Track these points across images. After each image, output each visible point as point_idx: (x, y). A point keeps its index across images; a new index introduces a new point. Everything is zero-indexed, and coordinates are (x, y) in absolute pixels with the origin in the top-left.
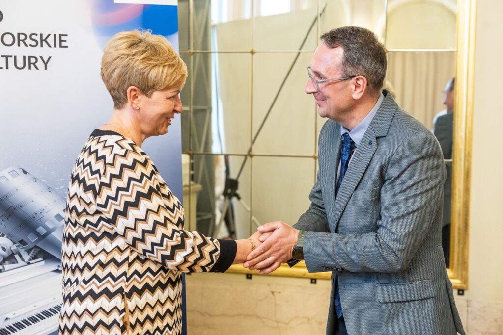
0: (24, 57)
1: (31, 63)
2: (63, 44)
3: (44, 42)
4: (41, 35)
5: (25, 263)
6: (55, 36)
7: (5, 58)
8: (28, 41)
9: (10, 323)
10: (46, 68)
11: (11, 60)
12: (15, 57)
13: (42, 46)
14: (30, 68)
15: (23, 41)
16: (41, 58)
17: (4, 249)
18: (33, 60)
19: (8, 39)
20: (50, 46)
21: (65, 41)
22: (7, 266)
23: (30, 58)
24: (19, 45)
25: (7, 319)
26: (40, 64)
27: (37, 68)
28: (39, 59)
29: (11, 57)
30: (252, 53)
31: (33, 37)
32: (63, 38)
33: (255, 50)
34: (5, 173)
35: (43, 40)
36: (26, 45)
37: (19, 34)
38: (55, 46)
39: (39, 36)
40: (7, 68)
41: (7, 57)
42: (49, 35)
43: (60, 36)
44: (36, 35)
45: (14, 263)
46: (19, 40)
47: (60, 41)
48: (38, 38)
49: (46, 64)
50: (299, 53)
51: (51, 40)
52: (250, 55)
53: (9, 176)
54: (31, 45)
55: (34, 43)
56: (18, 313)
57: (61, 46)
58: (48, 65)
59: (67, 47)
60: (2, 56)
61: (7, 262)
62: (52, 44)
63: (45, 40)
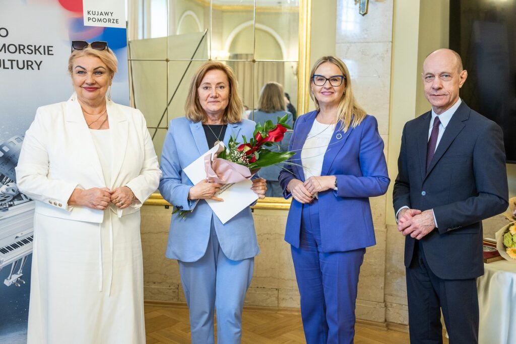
0: (24, 61)
1: (28, 65)
2: (50, 52)
3: (37, 51)
4: (35, 46)
5: (28, 200)
6: (44, 47)
7: (10, 62)
8: (26, 50)
9: (19, 240)
10: (39, 69)
11: (15, 63)
12: (17, 61)
13: (35, 53)
14: (28, 69)
15: (23, 50)
16: (35, 61)
17: (13, 190)
18: (30, 63)
19: (12, 49)
20: (41, 54)
21: (52, 51)
22: (16, 202)
23: (27, 61)
24: (20, 53)
25: (17, 237)
26: (35, 66)
27: (33, 69)
28: (34, 63)
29: (15, 60)
30: (167, 61)
31: (30, 47)
32: (50, 49)
33: (169, 59)
34: (13, 139)
35: (37, 50)
36: (25, 53)
37: (19, 45)
38: (45, 54)
39: (33, 47)
40: (12, 68)
41: (12, 61)
42: (40, 46)
43: (48, 47)
44: (32, 46)
45: (21, 200)
46: (20, 50)
47: (48, 50)
48: (33, 48)
49: (39, 66)
50: (191, 61)
51: (41, 50)
52: (165, 62)
53: (15, 142)
54: (28, 53)
55: (30, 52)
56: (24, 233)
57: (49, 54)
58: (40, 66)
59: (53, 55)
60: (9, 60)
61: (16, 199)
62: (43, 53)
63: (38, 50)
